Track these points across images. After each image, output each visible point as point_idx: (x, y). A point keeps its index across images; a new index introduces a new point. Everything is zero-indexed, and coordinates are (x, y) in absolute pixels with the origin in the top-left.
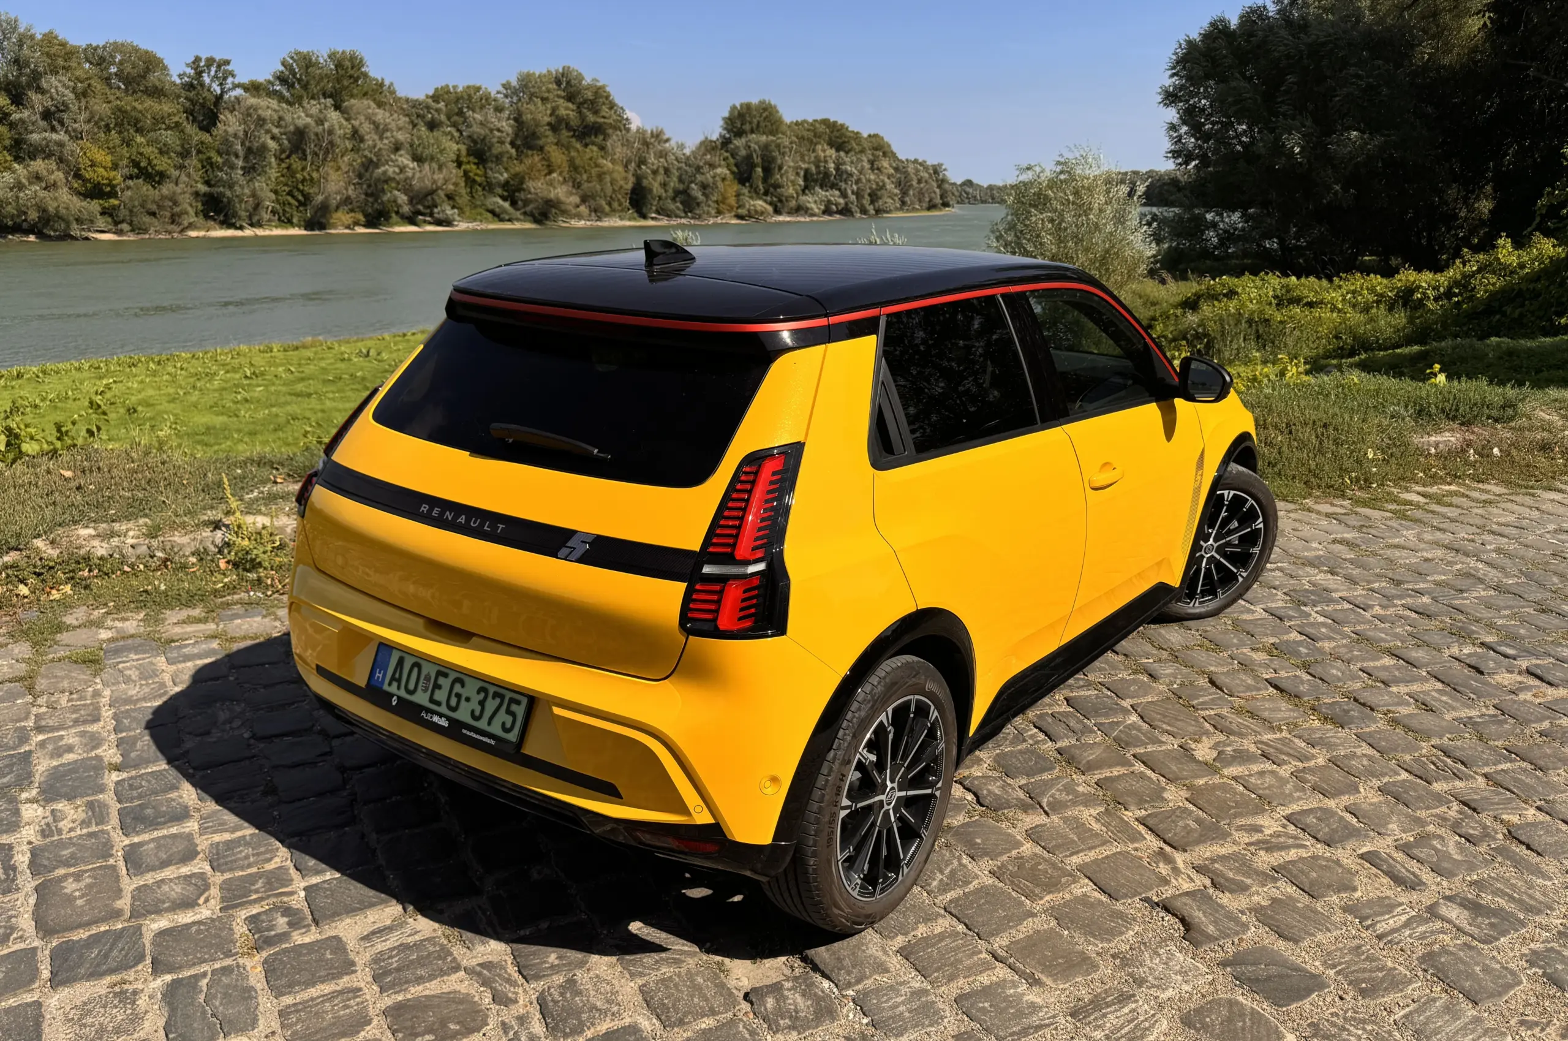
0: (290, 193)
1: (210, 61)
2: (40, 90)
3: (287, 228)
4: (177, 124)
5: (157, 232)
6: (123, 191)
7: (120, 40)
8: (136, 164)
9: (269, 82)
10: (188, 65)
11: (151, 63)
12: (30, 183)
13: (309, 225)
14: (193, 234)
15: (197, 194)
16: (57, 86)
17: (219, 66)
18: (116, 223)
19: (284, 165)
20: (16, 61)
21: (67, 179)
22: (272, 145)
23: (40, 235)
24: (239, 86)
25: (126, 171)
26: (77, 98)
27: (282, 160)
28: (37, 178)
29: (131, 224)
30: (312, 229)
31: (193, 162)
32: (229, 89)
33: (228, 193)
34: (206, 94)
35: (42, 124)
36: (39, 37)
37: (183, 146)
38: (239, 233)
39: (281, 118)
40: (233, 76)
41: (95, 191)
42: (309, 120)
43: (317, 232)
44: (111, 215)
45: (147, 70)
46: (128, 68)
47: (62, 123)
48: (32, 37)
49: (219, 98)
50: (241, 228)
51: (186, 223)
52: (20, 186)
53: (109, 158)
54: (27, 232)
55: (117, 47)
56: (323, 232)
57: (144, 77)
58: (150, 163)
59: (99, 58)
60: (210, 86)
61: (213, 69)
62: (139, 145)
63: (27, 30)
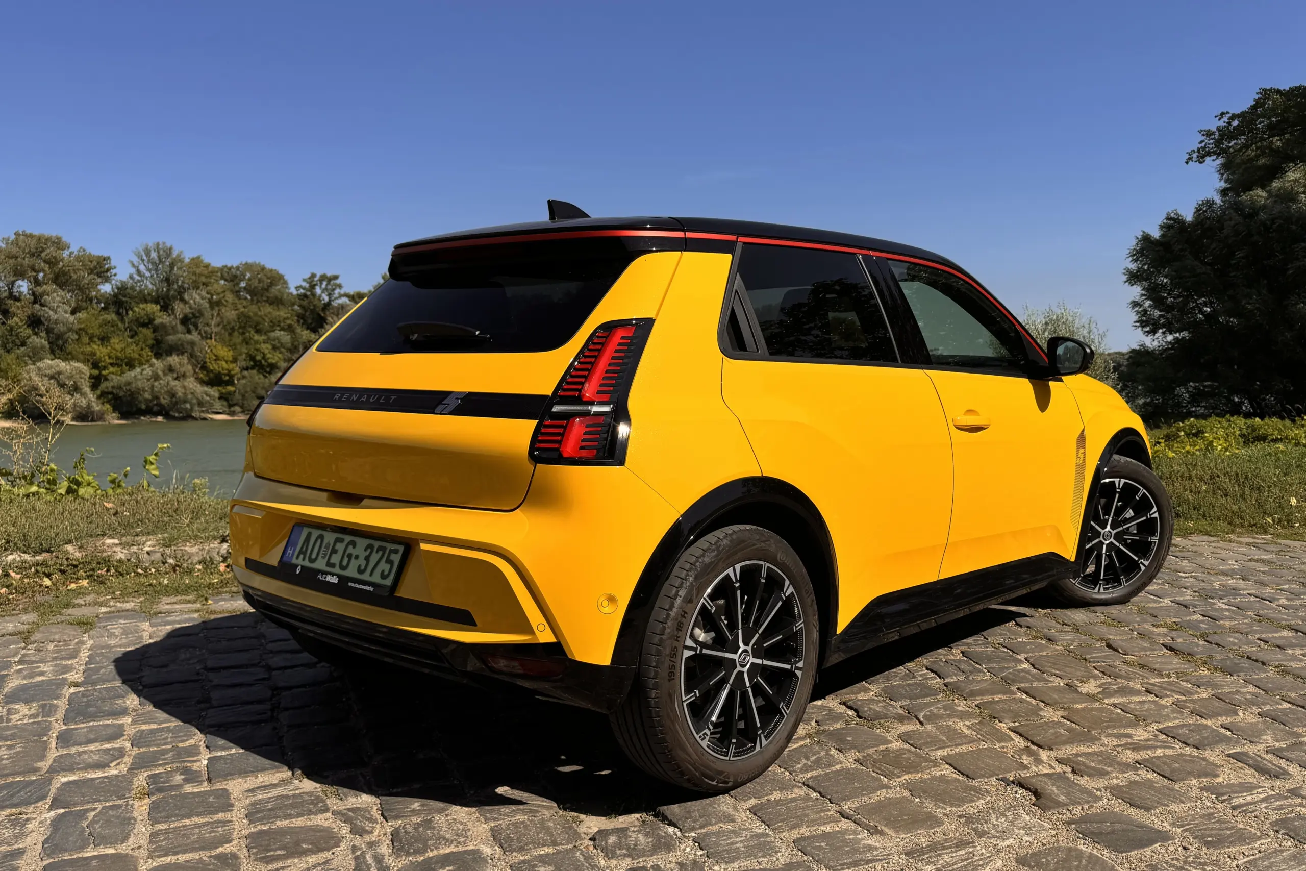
1: (323, 278)
2: (182, 301)
4: (290, 326)
6: (239, 379)
7: (250, 261)
8: (252, 358)
10: (304, 280)
11: (276, 279)
12: (165, 375)
16: (197, 298)
17: (329, 281)
18: (230, 406)
20: (167, 280)
21: (194, 370)
23: (167, 416)
24: (344, 295)
25: (244, 364)
26: (212, 308)
28: (171, 369)
29: (242, 407)
32: (336, 298)
34: (316, 302)
35: (180, 328)
36: (187, 260)
37: (291, 344)
40: (340, 288)
41: (215, 380)
44: (227, 400)
45: (272, 284)
46: (255, 283)
47: (196, 326)
48: (181, 261)
49: (327, 306)
52: (156, 377)
53: (231, 353)
54: (156, 414)
55: (248, 266)
57: (267, 290)
58: (264, 358)
59: (232, 276)
60: (320, 296)
61: (325, 283)
62: (257, 342)
63: (179, 255)
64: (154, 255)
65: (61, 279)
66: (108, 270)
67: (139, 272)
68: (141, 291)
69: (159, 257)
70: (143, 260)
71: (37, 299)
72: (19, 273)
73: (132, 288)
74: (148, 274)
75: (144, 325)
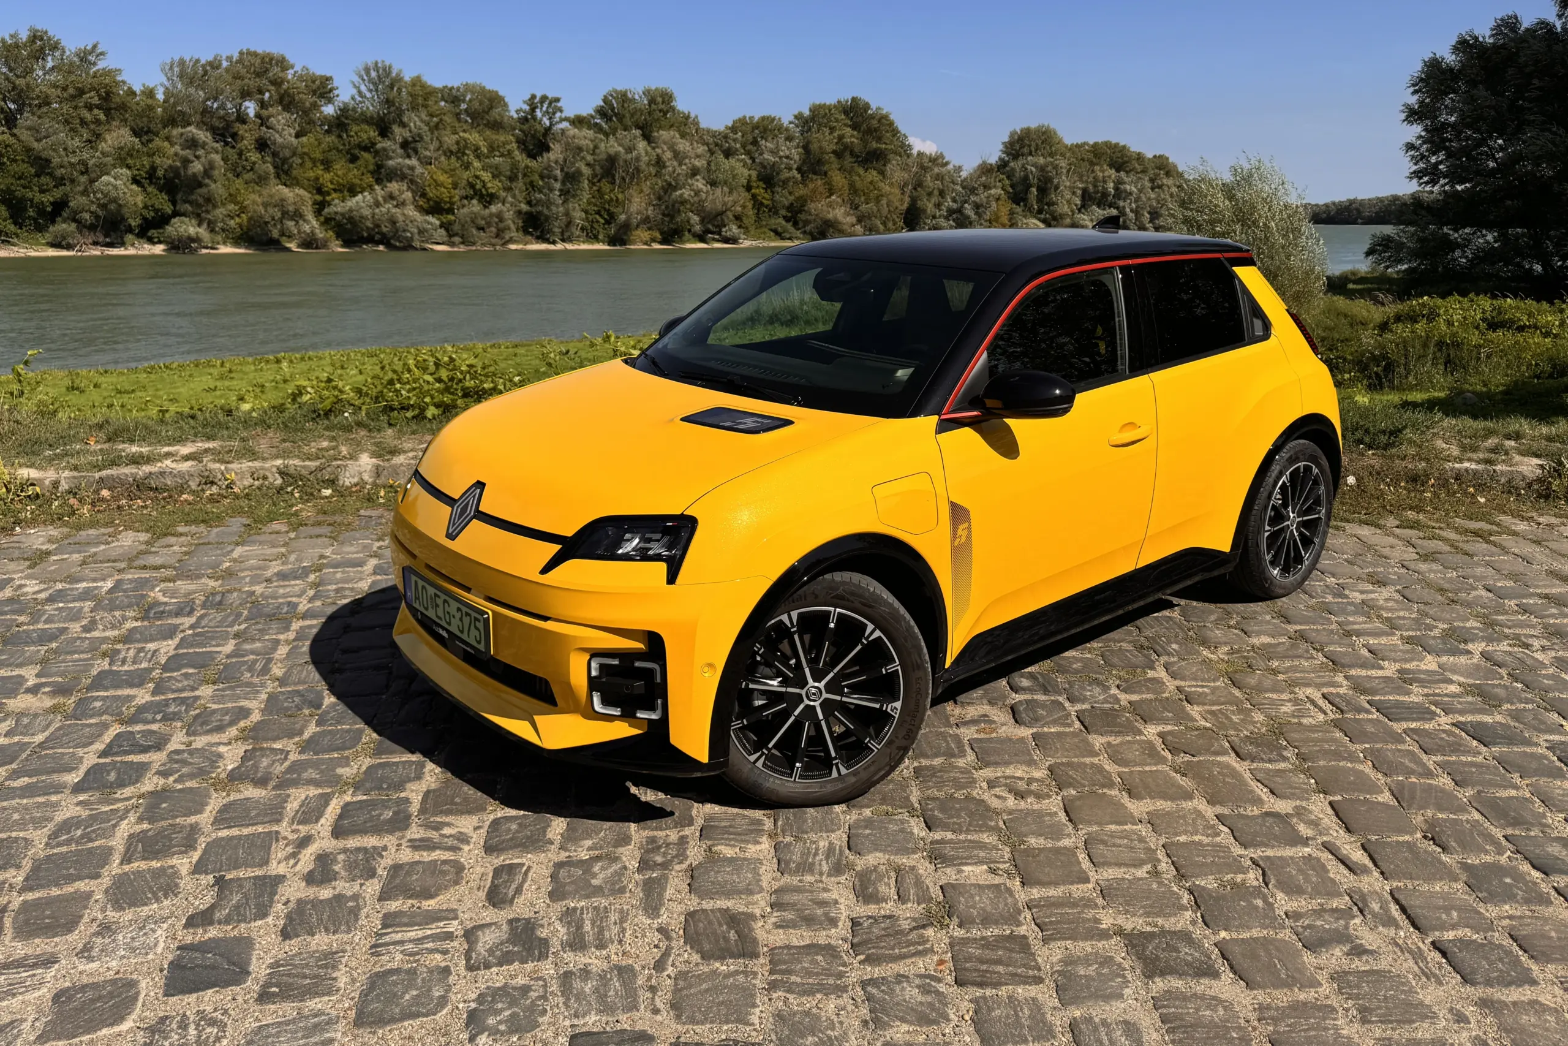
0: (598, 213)
1: (544, 98)
2: (403, 125)
3: (592, 243)
4: (510, 152)
5: (483, 244)
6: (459, 208)
7: (471, 81)
8: (472, 186)
9: (592, 116)
10: (525, 102)
11: (494, 100)
12: (385, 201)
13: (612, 241)
14: (513, 247)
15: (519, 212)
16: (416, 121)
17: (550, 103)
18: (450, 236)
19: (595, 188)
20: (388, 101)
21: (414, 197)
22: (586, 171)
23: (388, 245)
24: (566, 119)
25: (463, 193)
26: (431, 130)
27: (594, 184)
28: (391, 197)
29: (462, 237)
30: (614, 245)
31: (520, 184)
32: (557, 123)
33: (546, 211)
34: (538, 127)
35: (400, 151)
36: (406, 80)
37: (511, 171)
38: (551, 247)
39: (596, 147)
40: (561, 111)
41: (436, 208)
42: (620, 149)
43: (618, 248)
44: (447, 229)
45: (491, 108)
46: (476, 105)
47: (416, 152)
48: (401, 81)
49: (548, 130)
50: (554, 243)
51: (507, 237)
52: (377, 205)
53: (450, 179)
54: (378, 243)
55: (469, 87)
56: (623, 248)
57: (487, 113)
58: (484, 186)
59: (453, 97)
60: (541, 120)
61: (545, 106)
62: (476, 169)
63: (398, 75)
64: (373, 74)
65: (287, 101)
66: (331, 91)
67: (360, 93)
68: (362, 113)
69: (379, 76)
70: (363, 80)
71: (262, 120)
72: (245, 94)
73: (354, 109)
74: (368, 95)
75: (366, 149)
